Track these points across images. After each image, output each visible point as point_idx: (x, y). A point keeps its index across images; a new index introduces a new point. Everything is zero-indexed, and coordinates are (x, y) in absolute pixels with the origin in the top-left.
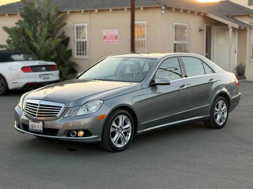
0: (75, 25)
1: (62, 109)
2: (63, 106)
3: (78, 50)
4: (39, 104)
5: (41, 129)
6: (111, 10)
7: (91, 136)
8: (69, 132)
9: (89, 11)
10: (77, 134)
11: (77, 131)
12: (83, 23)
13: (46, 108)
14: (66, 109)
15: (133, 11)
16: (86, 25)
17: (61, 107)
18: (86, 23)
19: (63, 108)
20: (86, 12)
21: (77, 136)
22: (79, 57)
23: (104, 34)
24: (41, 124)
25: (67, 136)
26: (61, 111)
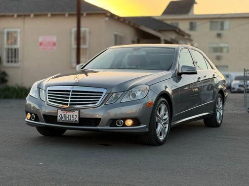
0: (6, 31)
1: (103, 95)
2: (105, 91)
3: (8, 58)
4: (71, 90)
5: (77, 119)
6: (49, 15)
7: (140, 125)
8: (113, 122)
9: (23, 16)
10: (124, 123)
11: (125, 119)
12: (15, 28)
13: (81, 95)
14: (109, 94)
15: (79, 16)
16: (19, 30)
17: (102, 93)
18: (18, 28)
19: (104, 93)
20: (19, 16)
21: (124, 125)
22: (10, 64)
23: (40, 40)
24: (76, 113)
25: (111, 126)
26: (102, 97)
